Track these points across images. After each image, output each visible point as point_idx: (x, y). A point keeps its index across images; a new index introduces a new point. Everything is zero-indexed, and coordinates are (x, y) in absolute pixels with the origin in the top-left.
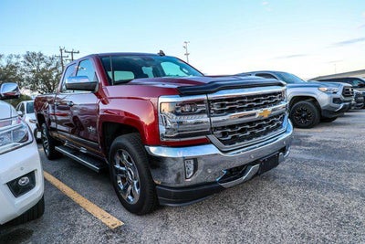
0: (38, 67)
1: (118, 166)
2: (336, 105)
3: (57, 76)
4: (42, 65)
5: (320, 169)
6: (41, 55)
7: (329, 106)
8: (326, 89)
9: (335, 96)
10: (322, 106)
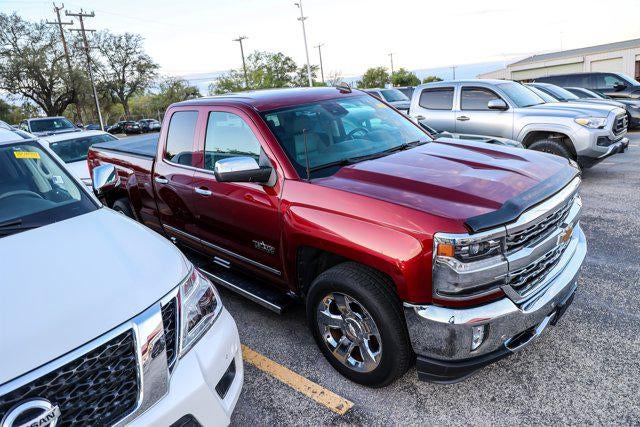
0: (15, 45)
1: (327, 313)
2: (601, 148)
3: (54, 62)
4: (23, 41)
5: (607, 285)
6: (17, 20)
7: (591, 151)
8: (587, 121)
9: (602, 133)
10: (578, 150)
